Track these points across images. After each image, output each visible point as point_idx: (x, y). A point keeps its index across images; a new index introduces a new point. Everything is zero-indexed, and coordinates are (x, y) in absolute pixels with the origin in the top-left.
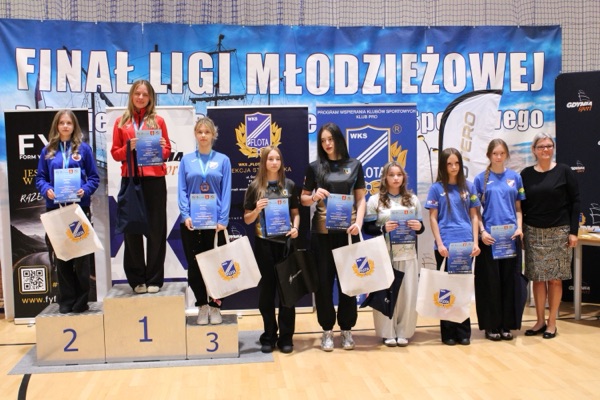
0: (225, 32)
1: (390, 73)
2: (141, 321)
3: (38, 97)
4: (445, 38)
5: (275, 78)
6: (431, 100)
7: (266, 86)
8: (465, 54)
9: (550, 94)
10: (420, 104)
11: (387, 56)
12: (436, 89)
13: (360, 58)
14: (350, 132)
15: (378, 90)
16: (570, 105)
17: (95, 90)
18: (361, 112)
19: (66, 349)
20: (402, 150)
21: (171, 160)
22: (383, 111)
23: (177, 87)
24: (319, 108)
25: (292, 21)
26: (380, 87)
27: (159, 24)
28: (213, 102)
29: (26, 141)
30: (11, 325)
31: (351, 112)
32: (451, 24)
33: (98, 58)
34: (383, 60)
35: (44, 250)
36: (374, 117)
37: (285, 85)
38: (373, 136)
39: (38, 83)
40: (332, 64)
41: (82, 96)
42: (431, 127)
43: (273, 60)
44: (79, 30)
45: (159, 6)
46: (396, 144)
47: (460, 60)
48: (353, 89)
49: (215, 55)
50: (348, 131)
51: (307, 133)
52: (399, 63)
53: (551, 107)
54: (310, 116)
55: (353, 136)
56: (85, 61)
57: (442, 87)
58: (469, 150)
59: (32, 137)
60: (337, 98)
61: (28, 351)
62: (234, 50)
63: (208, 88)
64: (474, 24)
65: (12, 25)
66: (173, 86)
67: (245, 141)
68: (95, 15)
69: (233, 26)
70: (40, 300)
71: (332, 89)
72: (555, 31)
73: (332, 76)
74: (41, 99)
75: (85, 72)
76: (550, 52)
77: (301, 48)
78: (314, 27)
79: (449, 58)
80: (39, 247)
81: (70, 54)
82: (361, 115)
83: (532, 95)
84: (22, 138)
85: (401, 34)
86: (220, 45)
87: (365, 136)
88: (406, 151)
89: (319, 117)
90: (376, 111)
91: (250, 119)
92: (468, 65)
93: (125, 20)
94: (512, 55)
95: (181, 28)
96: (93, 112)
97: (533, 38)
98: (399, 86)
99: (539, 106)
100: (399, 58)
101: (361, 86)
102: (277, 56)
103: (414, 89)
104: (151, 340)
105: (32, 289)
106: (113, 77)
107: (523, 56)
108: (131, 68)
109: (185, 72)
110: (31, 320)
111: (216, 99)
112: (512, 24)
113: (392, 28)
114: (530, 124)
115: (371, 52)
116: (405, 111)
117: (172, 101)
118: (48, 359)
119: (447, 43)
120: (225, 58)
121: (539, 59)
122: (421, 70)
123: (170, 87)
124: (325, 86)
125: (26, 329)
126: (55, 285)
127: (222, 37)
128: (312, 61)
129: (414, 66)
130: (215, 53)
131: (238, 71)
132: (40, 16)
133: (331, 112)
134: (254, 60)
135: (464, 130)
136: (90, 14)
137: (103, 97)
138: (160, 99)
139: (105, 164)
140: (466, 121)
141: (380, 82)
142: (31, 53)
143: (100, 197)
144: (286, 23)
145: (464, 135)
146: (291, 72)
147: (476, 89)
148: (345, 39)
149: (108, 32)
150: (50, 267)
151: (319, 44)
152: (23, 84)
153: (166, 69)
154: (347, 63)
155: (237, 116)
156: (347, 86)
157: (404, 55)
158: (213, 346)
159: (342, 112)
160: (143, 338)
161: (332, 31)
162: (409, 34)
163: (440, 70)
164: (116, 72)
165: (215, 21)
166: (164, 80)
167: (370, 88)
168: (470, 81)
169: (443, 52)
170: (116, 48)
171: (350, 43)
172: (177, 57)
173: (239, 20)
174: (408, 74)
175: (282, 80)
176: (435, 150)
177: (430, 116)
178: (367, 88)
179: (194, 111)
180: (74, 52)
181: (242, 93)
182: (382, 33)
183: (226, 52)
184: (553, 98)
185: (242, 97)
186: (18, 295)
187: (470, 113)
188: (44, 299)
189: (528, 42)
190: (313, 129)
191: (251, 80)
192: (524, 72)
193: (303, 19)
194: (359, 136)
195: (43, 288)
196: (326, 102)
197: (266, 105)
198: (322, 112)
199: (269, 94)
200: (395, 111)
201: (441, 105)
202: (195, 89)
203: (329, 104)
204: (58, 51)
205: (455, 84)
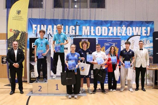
0: (78, 21)
1: (115, 31)
2: (56, 85)
3: (37, 35)
4: (127, 23)
6: (124, 37)
7: (87, 33)
9: (152, 36)
10: (121, 38)
11: (114, 27)
12: (125, 35)
13: (108, 28)
15: (112, 35)
16: (156, 39)
17: (49, 34)
18: (108, 39)
19: (39, 91)
21: (65, 49)
23: (67, 33)
24: (98, 38)
25: (93, 19)
26: (112, 34)
27: (64, 19)
31: (106, 39)
32: (129, 20)
33: (50, 27)
34: (113, 28)
37: (91, 33)
38: (111, 45)
39: (37, 32)
40: (102, 29)
41: (46, 35)
43: (88, 28)
44: (46, 21)
45: (63, 16)
46: (116, 47)
47: (131, 28)
48: (106, 34)
49: (75, 26)
50: (105, 43)
51: (96, 44)
53: (151, 40)
54: (96, 40)
55: (106, 45)
56: (47, 27)
57: (126, 34)
58: (133, 49)
62: (80, 25)
63: (74, 34)
64: (134, 21)
65: (32, 20)
66: (66, 33)
68: (50, 17)
69: (80, 20)
70: (35, 79)
71: (101, 34)
72: (152, 22)
75: (47, 30)
76: (151, 27)
77: (95, 25)
78: (98, 21)
79: (128, 28)
81: (44, 26)
83: (147, 37)
84: (33, 43)
85: (117, 22)
86: (76, 24)
87: (109, 45)
88: (118, 49)
89: (98, 40)
90: (112, 39)
91: (83, 40)
92: (133, 30)
93: (56, 19)
94: (142, 27)
95: (68, 20)
96: (48, 38)
97: (147, 24)
98: (117, 34)
99: (149, 39)
100: (117, 28)
101: (108, 34)
102: (89, 27)
103: (120, 35)
105: (33, 77)
106: (53, 31)
107: (145, 28)
109: (69, 30)
111: (75, 36)
112: (142, 21)
113: (115, 21)
114: (147, 43)
115: (111, 26)
116: (118, 39)
118: (35, 93)
120: (78, 27)
121: (149, 28)
122: (122, 31)
123: (65, 33)
124: (100, 34)
127: (77, 22)
128: (97, 28)
129: (120, 29)
131: (81, 30)
132: (38, 18)
133: (101, 39)
134: (84, 28)
136: (48, 17)
137: (51, 35)
139: (50, 50)
140: (132, 42)
141: (112, 33)
142: (36, 25)
144: (91, 20)
146: (92, 30)
147: (134, 35)
148: (105, 23)
149: (52, 21)
151: (99, 24)
152: (34, 32)
154: (105, 28)
155: (80, 40)
157: (118, 27)
159: (104, 39)
161: (102, 21)
162: (119, 22)
163: (126, 30)
165: (76, 19)
168: (133, 33)
169: (127, 26)
170: (54, 24)
171: (106, 24)
172: (67, 27)
173: (81, 19)
174: (119, 31)
175: (90, 32)
177: (124, 41)
179: (70, 38)
182: (113, 22)
183: (78, 26)
184: (152, 37)
185: (81, 36)
186: (30, 78)
187: (133, 40)
189: (146, 25)
190: (97, 43)
191: (83, 32)
192: (145, 31)
193: (95, 19)
194: (108, 45)
197: (87, 38)
198: (99, 39)
199: (87, 35)
200: (116, 39)
201: (126, 38)
202: (71, 34)
203: (101, 38)
204: (42, 25)
205: (129, 34)
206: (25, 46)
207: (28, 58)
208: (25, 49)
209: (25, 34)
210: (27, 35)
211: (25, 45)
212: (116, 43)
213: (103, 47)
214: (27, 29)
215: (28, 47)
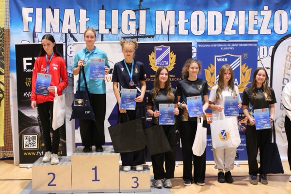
1: (242, 22)
2: (93, 169)
3: (34, 36)
5: (173, 25)
6: (266, 38)
7: (167, 30)
8: (288, 10)
10: (259, 41)
11: (240, 12)
12: (269, 32)
13: (223, 13)
14: (217, 58)
15: (234, 32)
17: (67, 32)
18: (224, 45)
19: (49, 185)
20: (248, 69)
22: (237, 45)
23: (115, 30)
24: (198, 43)
26: (235, 30)
28: (136, 39)
29: (28, 61)
30: (18, 167)
31: (218, 45)
33: (69, 13)
34: (237, 14)
35: (37, 125)
36: (232, 48)
37: (178, 29)
38: (231, 60)
39: (34, 27)
40: (206, 16)
41: (60, 35)
42: (266, 54)
43: (171, 14)
46: (245, 65)
47: (284, 14)
48: (218, 31)
49: (137, 12)
50: (216, 57)
52: (247, 16)
54: (193, 48)
55: (219, 60)
56: (62, 14)
57: (273, 31)
59: (31, 59)
60: (209, 37)
61: (27, 184)
62: (149, 9)
63: (133, 31)
66: (112, 29)
67: (154, 62)
70: (34, 154)
71: (206, 32)
73: (206, 24)
74: (36, 37)
75: (61, 21)
77: (188, 7)
79: (277, 13)
80: (34, 123)
81: (53, 11)
82: (224, 47)
84: (25, 59)
86: (140, 5)
87: (226, 60)
88: (251, 69)
89: (198, 49)
90: (233, 45)
91: (157, 49)
92: (289, 17)
96: (66, 45)
98: (247, 30)
100: (247, 13)
101: (223, 30)
102: (174, 12)
103: (256, 32)
104: (99, 181)
105: (30, 147)
106: (78, 24)
108: (88, 19)
109: (120, 22)
110: (29, 165)
111: (137, 37)
115: (230, 9)
116: (251, 45)
117: (112, 39)
118: (38, 190)
119: (276, 4)
120: (143, 13)
122: (260, 20)
123: (110, 30)
124: (201, 30)
125: (26, 171)
126: (43, 145)
127: (141, 1)
128: (194, 15)
129: (256, 18)
130: (137, 10)
131: (151, 21)
133: (206, 45)
134: (160, 14)
135: (287, 56)
137: (72, 36)
138: (104, 37)
140: (288, 51)
141: (235, 28)
142: (31, 10)
143: (69, 94)
145: (286, 60)
146: (182, 21)
150: (40, 135)
151: (198, 5)
152: (26, 28)
153: (108, 20)
154: (215, 16)
155: (150, 48)
156: (215, 30)
157: (250, 11)
158: (135, 185)
159: (212, 46)
160: (94, 179)
163: (272, 20)
164: (79, 21)
166: (107, 26)
167: (229, 31)
168: (290, 27)
169: (274, 9)
170: (78, 6)
171: (217, 4)
172: (115, 13)
174: (252, 23)
175: (176, 26)
176: (268, 68)
177: (265, 48)
178: (228, 31)
180: (55, 10)
181: (153, 34)
183: (143, 9)
185: (153, 36)
186: (22, 150)
187: (290, 46)
188: (36, 153)
190: (194, 56)
191: (158, 27)
194: (223, 60)
195: (36, 147)
196: (202, 40)
197: (167, 42)
198: (200, 45)
199: (168, 34)
200: (245, 45)
201: (272, 41)
202: (125, 31)
203: (205, 41)
204: (46, 9)
205: (281, 29)
206: (3, 66)
207: (13, 97)
208: (3, 74)
209: (3, 34)
210: (9, 35)
211: (3, 62)
212: (245, 55)
213: (211, 65)
214: (8, 20)
215: (11, 67)
